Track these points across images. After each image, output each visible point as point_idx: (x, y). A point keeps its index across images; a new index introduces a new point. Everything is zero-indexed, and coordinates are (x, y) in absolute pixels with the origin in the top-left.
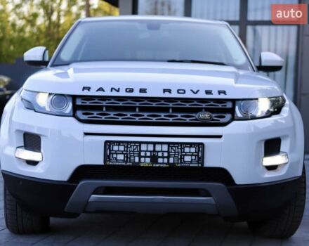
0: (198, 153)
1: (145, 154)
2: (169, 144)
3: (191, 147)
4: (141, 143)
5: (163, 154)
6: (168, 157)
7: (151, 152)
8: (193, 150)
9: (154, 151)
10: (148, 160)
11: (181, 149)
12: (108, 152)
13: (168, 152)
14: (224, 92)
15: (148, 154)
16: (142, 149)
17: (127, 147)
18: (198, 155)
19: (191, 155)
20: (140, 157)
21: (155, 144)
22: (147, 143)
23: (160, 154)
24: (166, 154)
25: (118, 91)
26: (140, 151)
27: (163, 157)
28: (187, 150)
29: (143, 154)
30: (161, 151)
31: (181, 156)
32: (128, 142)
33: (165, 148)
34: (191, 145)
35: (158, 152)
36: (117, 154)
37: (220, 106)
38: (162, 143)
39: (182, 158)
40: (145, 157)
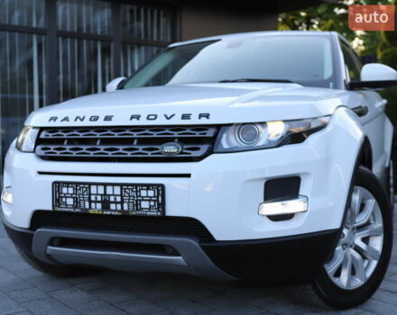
0: (158, 197)
1: (96, 198)
2: (121, 185)
3: (148, 189)
4: (90, 184)
5: (115, 199)
6: (122, 203)
7: (101, 195)
8: (151, 193)
9: (105, 194)
10: (99, 206)
11: (136, 192)
12: (57, 195)
13: (121, 195)
14: (207, 116)
15: (99, 198)
16: (92, 192)
17: (77, 189)
18: (158, 201)
19: (150, 201)
20: (90, 202)
21: (105, 185)
22: (97, 184)
23: (112, 199)
24: (119, 199)
25: (82, 120)
26: (90, 195)
27: (116, 203)
28: (143, 193)
29: (93, 198)
30: (113, 195)
31: (137, 201)
32: (77, 184)
33: (117, 190)
34: (148, 186)
35: (109, 195)
36: (66, 197)
37: (198, 134)
38: (113, 185)
39: (137, 204)
40: (96, 202)
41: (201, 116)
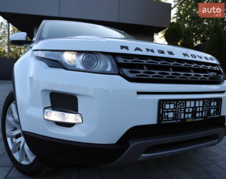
1: (189, 110)
4: (186, 100)
5: (199, 109)
6: (202, 112)
7: (192, 108)
8: (215, 104)
9: (195, 107)
10: (190, 115)
12: (161, 111)
13: (203, 107)
14: (212, 59)
17: (176, 105)
19: (214, 108)
20: (185, 113)
21: (195, 100)
22: (190, 100)
26: (186, 108)
27: (199, 112)
28: (212, 104)
31: (209, 109)
32: (177, 100)
33: (201, 103)
34: (215, 100)
36: (168, 112)
38: (199, 100)
40: (188, 113)
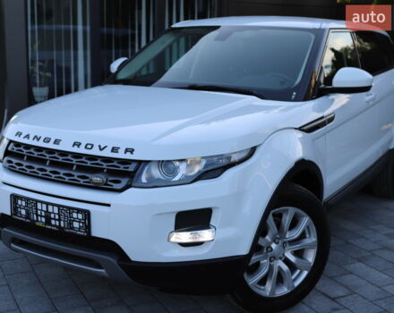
0: (85, 220)
1: (41, 213)
2: (59, 206)
3: (78, 213)
4: (37, 201)
5: (55, 216)
6: (59, 220)
7: (45, 212)
8: (80, 216)
9: (48, 211)
10: (43, 220)
11: (70, 213)
13: (59, 214)
14: (132, 151)
15: (43, 214)
16: (38, 207)
17: (27, 203)
18: (85, 223)
19: (79, 222)
20: (37, 215)
21: (48, 204)
22: (42, 202)
23: (52, 216)
24: (57, 217)
25: (38, 139)
26: (37, 209)
27: (55, 219)
28: (75, 215)
29: (39, 213)
30: (53, 213)
31: (70, 221)
32: (28, 199)
33: (56, 210)
34: (79, 211)
35: (50, 213)
36: (21, 208)
37: (122, 168)
38: (53, 205)
39: (70, 223)
40: (41, 216)
41: (127, 151)
